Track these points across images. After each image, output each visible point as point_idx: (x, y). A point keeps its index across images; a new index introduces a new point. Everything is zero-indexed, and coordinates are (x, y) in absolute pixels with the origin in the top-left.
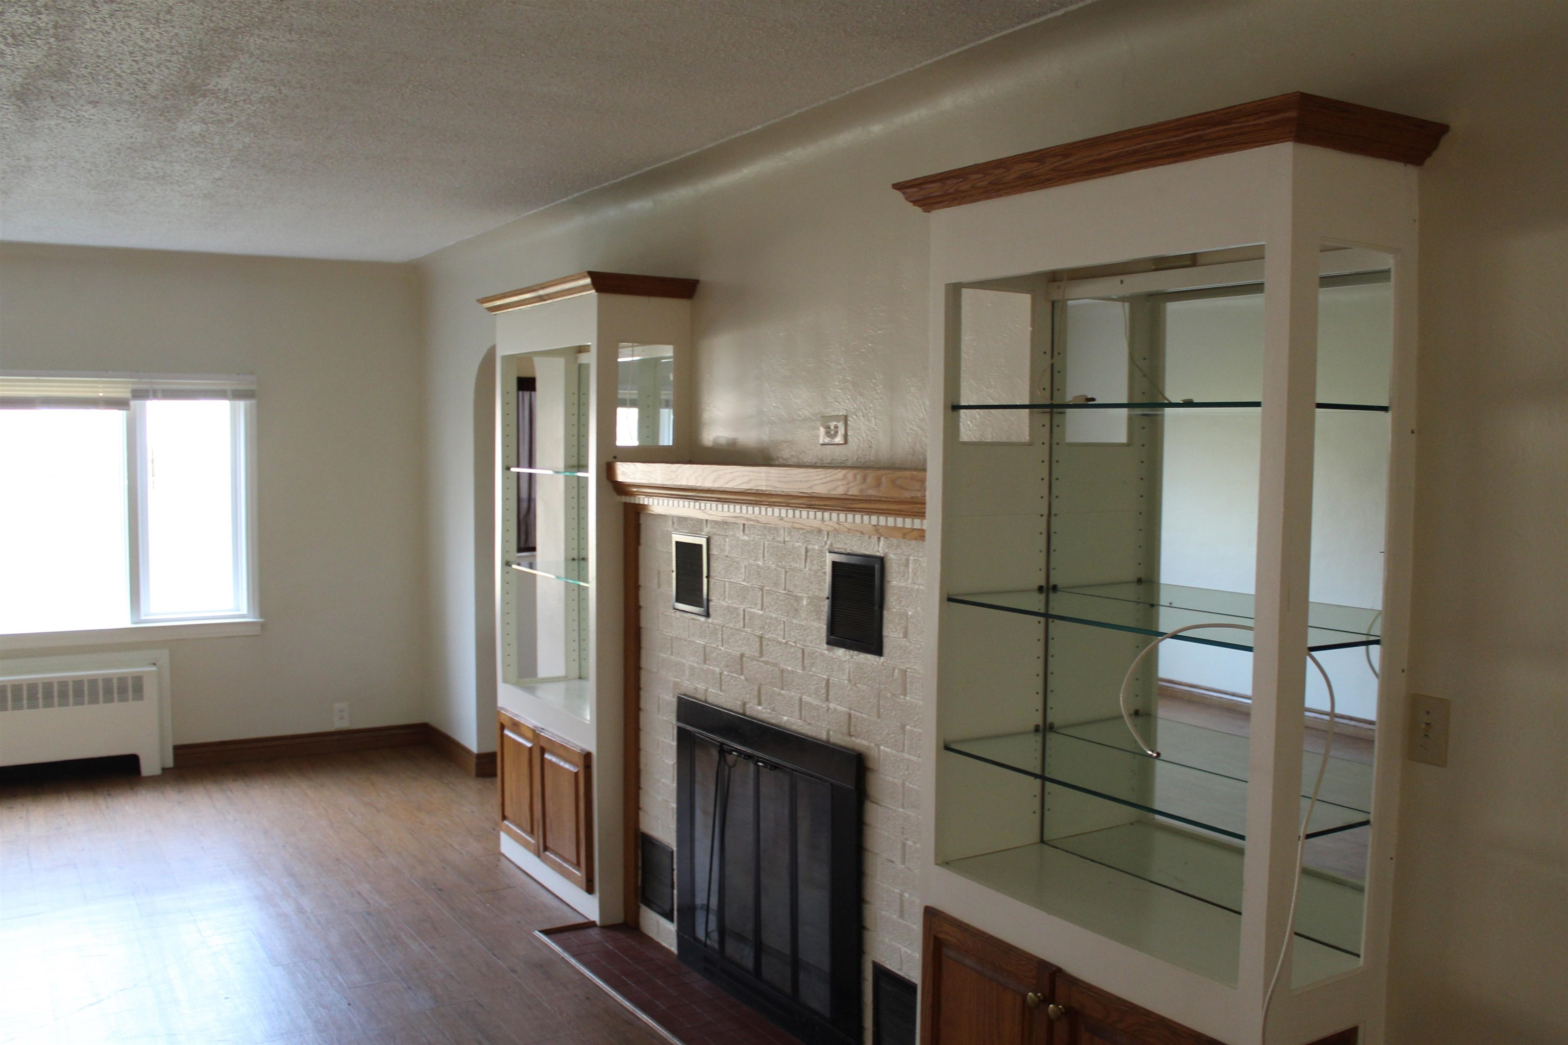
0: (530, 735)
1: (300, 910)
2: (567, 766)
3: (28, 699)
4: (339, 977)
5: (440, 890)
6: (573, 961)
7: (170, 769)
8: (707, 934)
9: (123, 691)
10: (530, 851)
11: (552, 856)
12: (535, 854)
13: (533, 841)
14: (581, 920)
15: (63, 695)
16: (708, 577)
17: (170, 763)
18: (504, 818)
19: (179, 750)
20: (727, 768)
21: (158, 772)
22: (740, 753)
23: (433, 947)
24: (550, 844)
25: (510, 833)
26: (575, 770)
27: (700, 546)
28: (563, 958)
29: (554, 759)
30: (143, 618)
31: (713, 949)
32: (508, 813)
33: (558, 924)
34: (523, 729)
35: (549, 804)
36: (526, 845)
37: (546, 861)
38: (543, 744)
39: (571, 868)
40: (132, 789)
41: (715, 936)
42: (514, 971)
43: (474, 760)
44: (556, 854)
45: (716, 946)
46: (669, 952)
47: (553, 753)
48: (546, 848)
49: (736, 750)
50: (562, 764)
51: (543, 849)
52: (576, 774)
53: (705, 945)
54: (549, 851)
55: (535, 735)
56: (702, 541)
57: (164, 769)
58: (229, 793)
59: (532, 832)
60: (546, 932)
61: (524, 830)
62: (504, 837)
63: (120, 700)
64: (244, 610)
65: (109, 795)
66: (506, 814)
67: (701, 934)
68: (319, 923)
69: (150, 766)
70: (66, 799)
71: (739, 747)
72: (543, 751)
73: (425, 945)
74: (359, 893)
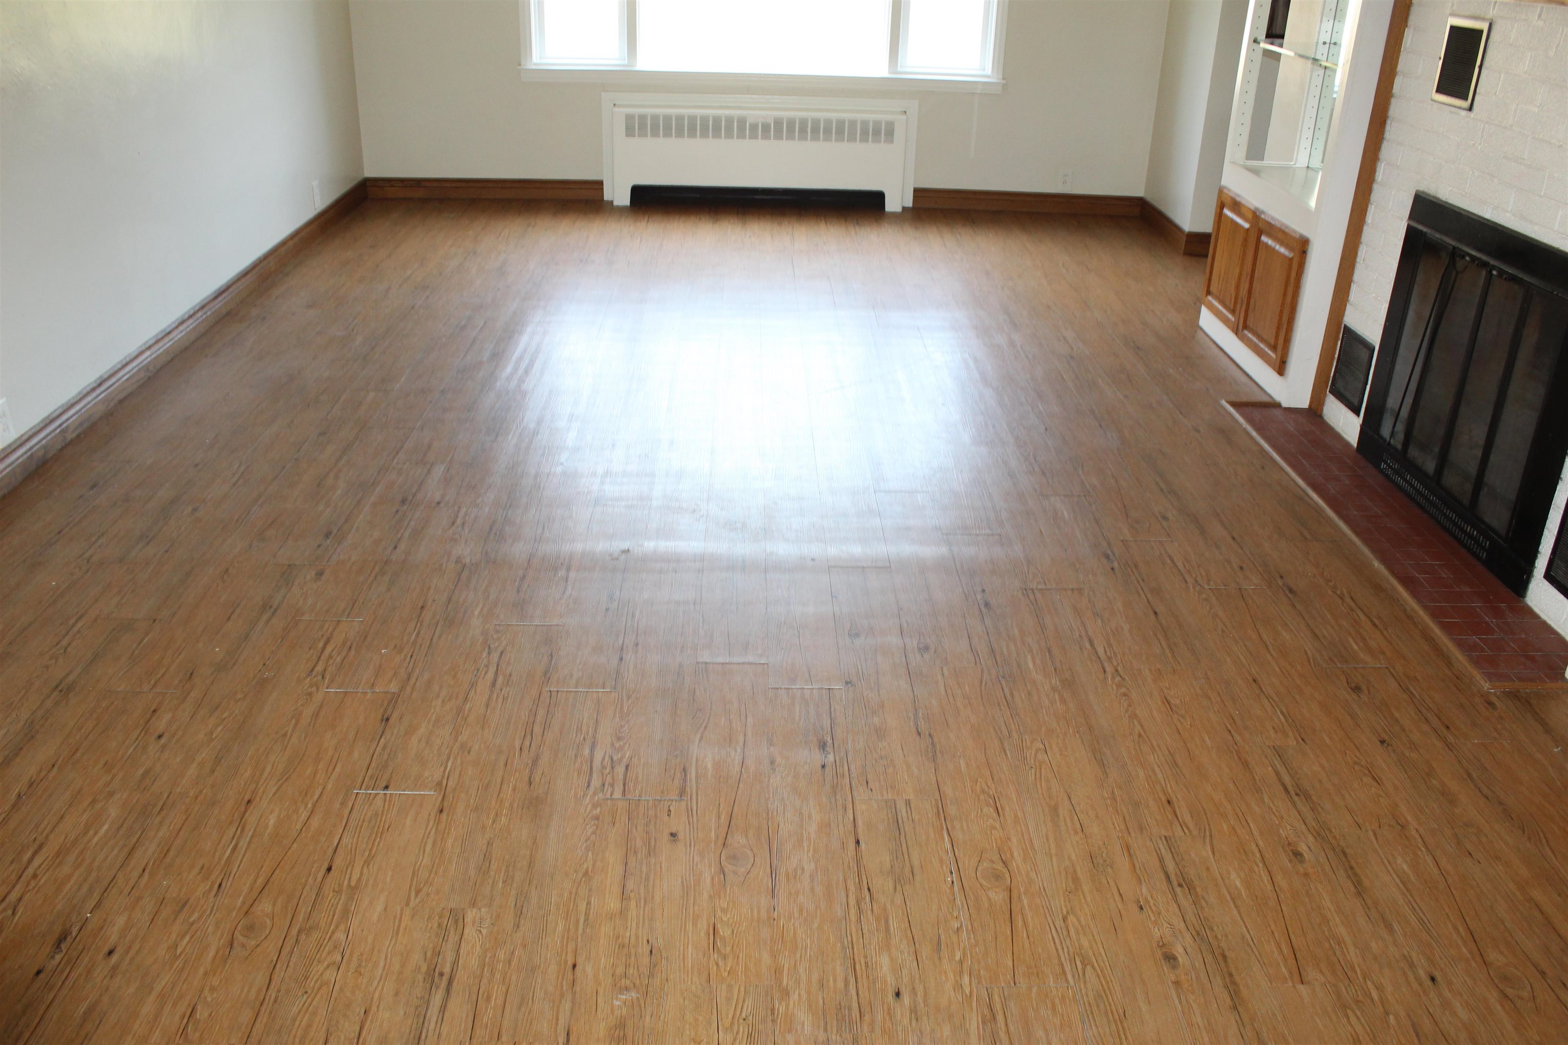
0: (1250, 216)
1: (1012, 343)
2: (1282, 250)
3: (799, 132)
4: (1040, 405)
5: (1138, 348)
6: (1254, 434)
7: (908, 208)
8: (1393, 434)
9: (877, 133)
10: (1229, 327)
11: (1250, 335)
12: (1233, 331)
13: (1233, 319)
14: (1265, 399)
15: (828, 131)
16: (1481, 67)
17: (909, 204)
18: (1208, 293)
19: (919, 193)
20: (1454, 273)
21: (899, 209)
22: (1473, 258)
23: (1126, 396)
24: (1250, 323)
25: (1212, 308)
26: (1291, 255)
27: (1481, 32)
28: (1245, 429)
29: (1270, 242)
30: (899, 69)
31: (1396, 449)
32: (1213, 288)
33: (1245, 399)
34: (1243, 210)
35: (1256, 285)
36: (1225, 321)
37: (1242, 338)
38: (1261, 225)
39: (1266, 349)
40: (876, 221)
41: (1401, 437)
42: (1198, 431)
43: (1184, 239)
44: (1255, 333)
45: (1399, 447)
46: (1347, 444)
47: (1269, 235)
48: (1245, 327)
49: (1469, 255)
50: (1277, 247)
51: (1239, 329)
52: (1291, 260)
53: (1389, 443)
54: (1248, 331)
55: (1255, 216)
56: (1484, 26)
57: (904, 208)
58: (958, 236)
59: (1233, 312)
60: (1234, 404)
61: (1225, 307)
62: (1204, 310)
63: (874, 141)
64: (989, 71)
65: (858, 223)
66: (1211, 289)
67: (1386, 432)
68: (1027, 357)
69: (893, 204)
70: (823, 221)
71: (1474, 253)
72: (1261, 232)
73: (1118, 393)
74: (1064, 338)
